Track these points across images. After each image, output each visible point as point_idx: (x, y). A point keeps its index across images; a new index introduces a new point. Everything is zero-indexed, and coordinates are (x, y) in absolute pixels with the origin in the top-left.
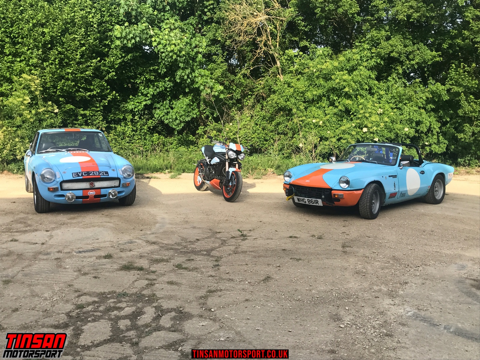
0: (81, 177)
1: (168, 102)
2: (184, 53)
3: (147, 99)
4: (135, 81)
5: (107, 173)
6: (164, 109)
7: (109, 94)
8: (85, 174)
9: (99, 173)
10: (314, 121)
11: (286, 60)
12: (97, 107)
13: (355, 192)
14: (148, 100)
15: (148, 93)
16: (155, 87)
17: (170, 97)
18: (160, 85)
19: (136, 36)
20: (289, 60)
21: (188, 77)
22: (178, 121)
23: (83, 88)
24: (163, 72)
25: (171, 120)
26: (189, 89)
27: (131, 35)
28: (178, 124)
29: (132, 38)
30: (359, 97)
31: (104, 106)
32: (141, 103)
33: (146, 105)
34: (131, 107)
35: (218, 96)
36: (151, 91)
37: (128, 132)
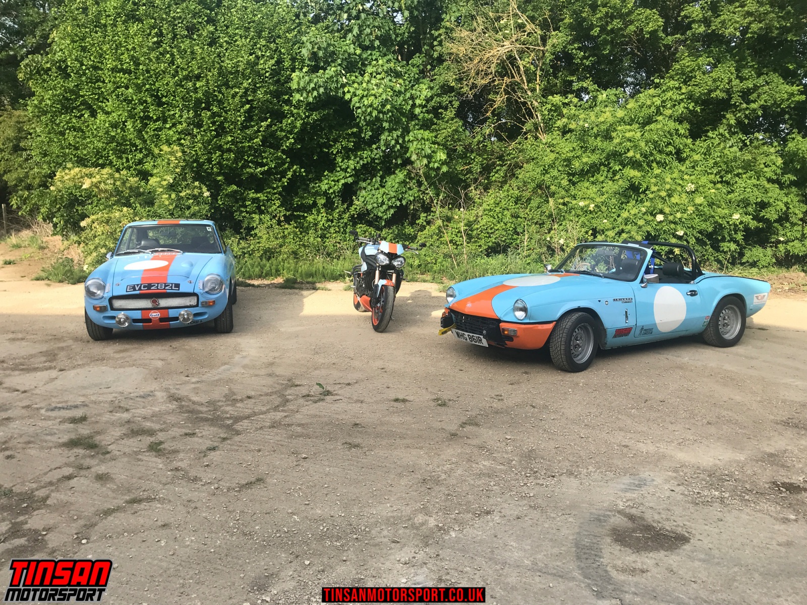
0: (138, 292)
1: (379, 179)
2: (388, 107)
3: (348, 175)
4: (329, 150)
5: (177, 286)
6: (371, 190)
7: (289, 169)
8: (144, 287)
9: (165, 286)
10: (582, 204)
11: (549, 111)
12: (274, 189)
13: (540, 327)
14: (350, 176)
15: (348, 168)
16: (358, 159)
17: (381, 172)
18: (365, 156)
19: (320, 86)
20: (555, 111)
21: (397, 142)
22: (385, 207)
23: (251, 162)
24: (367, 137)
25: (375, 205)
26: (402, 160)
27: (312, 85)
28: (385, 211)
29: (314, 89)
30: (654, 165)
31: (283, 187)
32: (338, 181)
33: (345, 185)
34: (324, 187)
35: (439, 169)
36: (352, 163)
37: (321, 223)
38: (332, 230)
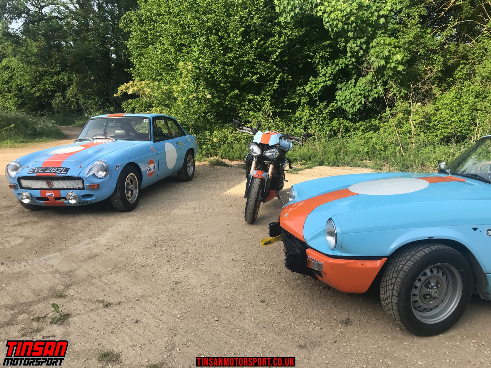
0: (36, 174)
1: (353, 81)
2: (353, 18)
4: (312, 60)
5: (67, 170)
7: (277, 76)
8: (41, 170)
9: (57, 170)
12: (268, 92)
14: (328, 80)
15: (327, 73)
16: (335, 65)
17: (355, 76)
18: (340, 63)
19: (296, 8)
21: (361, 48)
23: (248, 72)
24: (342, 47)
27: (290, 7)
28: (352, 107)
29: (291, 10)
31: (275, 90)
32: (319, 84)
33: (325, 87)
34: (308, 89)
35: (395, 68)
36: (329, 70)
37: (305, 117)
38: (313, 123)
